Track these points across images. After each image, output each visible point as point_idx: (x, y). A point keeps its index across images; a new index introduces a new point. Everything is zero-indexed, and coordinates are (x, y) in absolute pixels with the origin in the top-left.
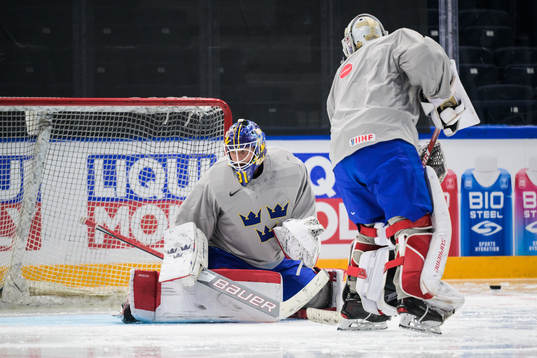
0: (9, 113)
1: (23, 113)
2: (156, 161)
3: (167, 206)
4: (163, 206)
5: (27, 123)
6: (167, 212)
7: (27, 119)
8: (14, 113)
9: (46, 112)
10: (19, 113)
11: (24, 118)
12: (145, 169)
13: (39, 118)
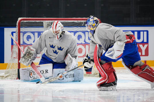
0: (39, 22)
1: (43, 22)
2: (82, 33)
3: (85, 46)
4: (84, 46)
5: (44, 25)
6: (85, 47)
7: (44, 24)
8: (40, 22)
9: (49, 22)
10: (41, 22)
11: (43, 24)
12: (79, 35)
13: (47, 24)
